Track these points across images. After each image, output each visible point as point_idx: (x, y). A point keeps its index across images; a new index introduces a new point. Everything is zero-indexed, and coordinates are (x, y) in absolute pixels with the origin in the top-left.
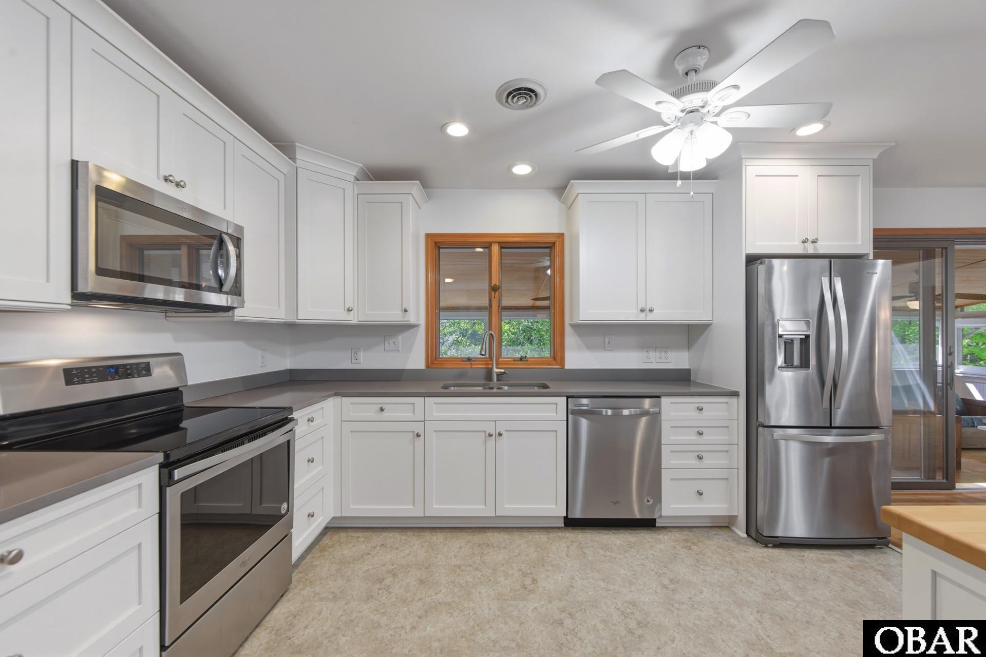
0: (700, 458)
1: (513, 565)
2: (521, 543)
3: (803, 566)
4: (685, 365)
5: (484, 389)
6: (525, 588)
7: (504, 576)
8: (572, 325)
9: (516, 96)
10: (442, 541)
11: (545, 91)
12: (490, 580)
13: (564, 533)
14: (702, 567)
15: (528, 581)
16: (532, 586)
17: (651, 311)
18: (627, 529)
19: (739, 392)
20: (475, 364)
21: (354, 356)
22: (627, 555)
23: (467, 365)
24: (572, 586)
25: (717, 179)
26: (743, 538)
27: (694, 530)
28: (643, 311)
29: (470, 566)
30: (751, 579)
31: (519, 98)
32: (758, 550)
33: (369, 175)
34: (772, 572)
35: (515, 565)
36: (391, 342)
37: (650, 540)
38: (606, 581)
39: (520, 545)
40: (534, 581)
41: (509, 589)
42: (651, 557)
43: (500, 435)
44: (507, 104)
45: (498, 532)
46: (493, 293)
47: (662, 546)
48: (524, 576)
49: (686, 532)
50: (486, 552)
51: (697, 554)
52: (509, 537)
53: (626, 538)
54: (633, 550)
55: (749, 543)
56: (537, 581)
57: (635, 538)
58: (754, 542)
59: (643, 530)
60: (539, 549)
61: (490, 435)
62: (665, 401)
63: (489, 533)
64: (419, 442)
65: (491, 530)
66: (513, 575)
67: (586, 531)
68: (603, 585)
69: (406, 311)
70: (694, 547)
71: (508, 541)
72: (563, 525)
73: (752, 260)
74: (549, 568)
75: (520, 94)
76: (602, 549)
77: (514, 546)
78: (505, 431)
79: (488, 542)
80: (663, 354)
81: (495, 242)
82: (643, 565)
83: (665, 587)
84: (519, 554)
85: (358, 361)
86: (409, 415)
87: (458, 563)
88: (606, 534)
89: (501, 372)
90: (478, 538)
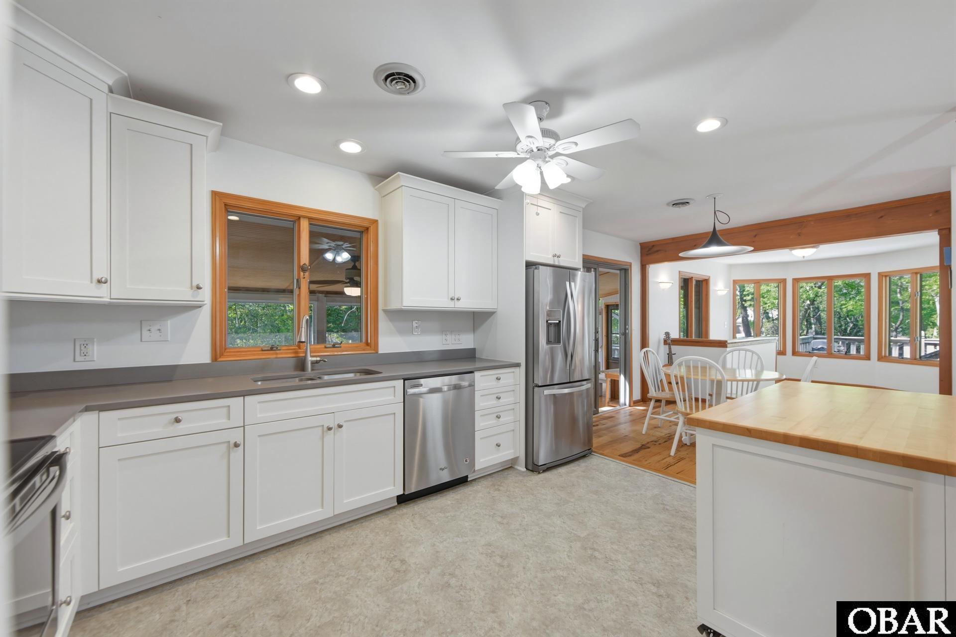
0: (498, 417)
1: (373, 556)
2: (365, 533)
3: (563, 479)
4: (470, 346)
5: (301, 380)
6: (399, 571)
7: (371, 570)
8: (385, 311)
9: (397, 79)
10: (274, 564)
11: (424, 86)
12: (359, 580)
13: (401, 511)
14: (513, 500)
15: (397, 564)
16: (404, 567)
17: (458, 299)
18: (449, 490)
19: (520, 363)
20: (281, 354)
21: (81, 350)
22: (462, 510)
23: (271, 356)
24: (437, 552)
25: (501, 199)
26: (524, 472)
27: (494, 475)
28: (453, 300)
29: (328, 575)
30: (544, 497)
31: (398, 82)
32: (536, 477)
33: (129, 91)
34: (551, 488)
35: (374, 556)
36: (154, 329)
37: (470, 493)
38: (460, 536)
39: (367, 535)
40: (403, 562)
41: (384, 579)
42: (478, 505)
43: (340, 426)
44: (382, 83)
45: (335, 532)
46: (302, 274)
47: (480, 495)
48: (391, 561)
49: (490, 479)
50: (336, 556)
51: (506, 492)
52: (351, 533)
53: (453, 497)
54: (463, 505)
55: (529, 474)
56: (405, 561)
57: (459, 495)
58: (532, 472)
59: (461, 486)
60: (388, 533)
61: (330, 429)
62: (477, 375)
63: (327, 537)
64: (237, 454)
65: (326, 533)
66: (379, 565)
67: (419, 502)
68: (460, 540)
69: (199, 288)
70: (501, 488)
71: (352, 536)
72: (396, 504)
73: (529, 265)
74: (408, 545)
75: (400, 78)
76: (441, 513)
77: (362, 538)
78: (345, 421)
79: (332, 545)
80: (457, 337)
81: (305, 217)
82: (477, 513)
83: (500, 523)
84: (372, 544)
85: (87, 358)
86: (222, 422)
87: (311, 579)
88: (436, 499)
89: (317, 361)
90: (317, 546)
